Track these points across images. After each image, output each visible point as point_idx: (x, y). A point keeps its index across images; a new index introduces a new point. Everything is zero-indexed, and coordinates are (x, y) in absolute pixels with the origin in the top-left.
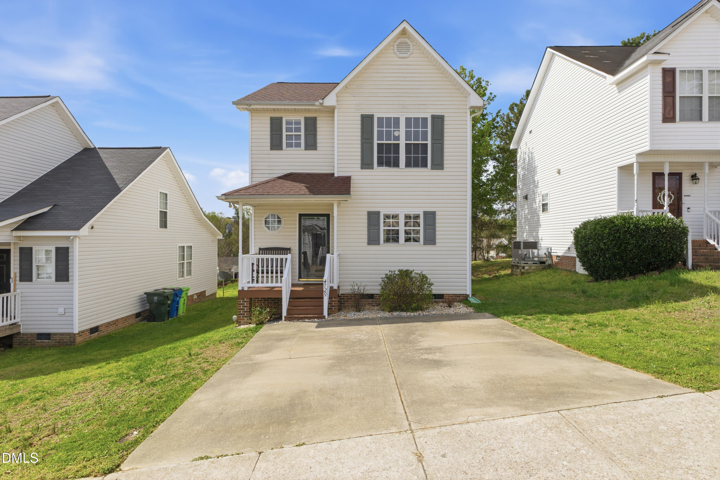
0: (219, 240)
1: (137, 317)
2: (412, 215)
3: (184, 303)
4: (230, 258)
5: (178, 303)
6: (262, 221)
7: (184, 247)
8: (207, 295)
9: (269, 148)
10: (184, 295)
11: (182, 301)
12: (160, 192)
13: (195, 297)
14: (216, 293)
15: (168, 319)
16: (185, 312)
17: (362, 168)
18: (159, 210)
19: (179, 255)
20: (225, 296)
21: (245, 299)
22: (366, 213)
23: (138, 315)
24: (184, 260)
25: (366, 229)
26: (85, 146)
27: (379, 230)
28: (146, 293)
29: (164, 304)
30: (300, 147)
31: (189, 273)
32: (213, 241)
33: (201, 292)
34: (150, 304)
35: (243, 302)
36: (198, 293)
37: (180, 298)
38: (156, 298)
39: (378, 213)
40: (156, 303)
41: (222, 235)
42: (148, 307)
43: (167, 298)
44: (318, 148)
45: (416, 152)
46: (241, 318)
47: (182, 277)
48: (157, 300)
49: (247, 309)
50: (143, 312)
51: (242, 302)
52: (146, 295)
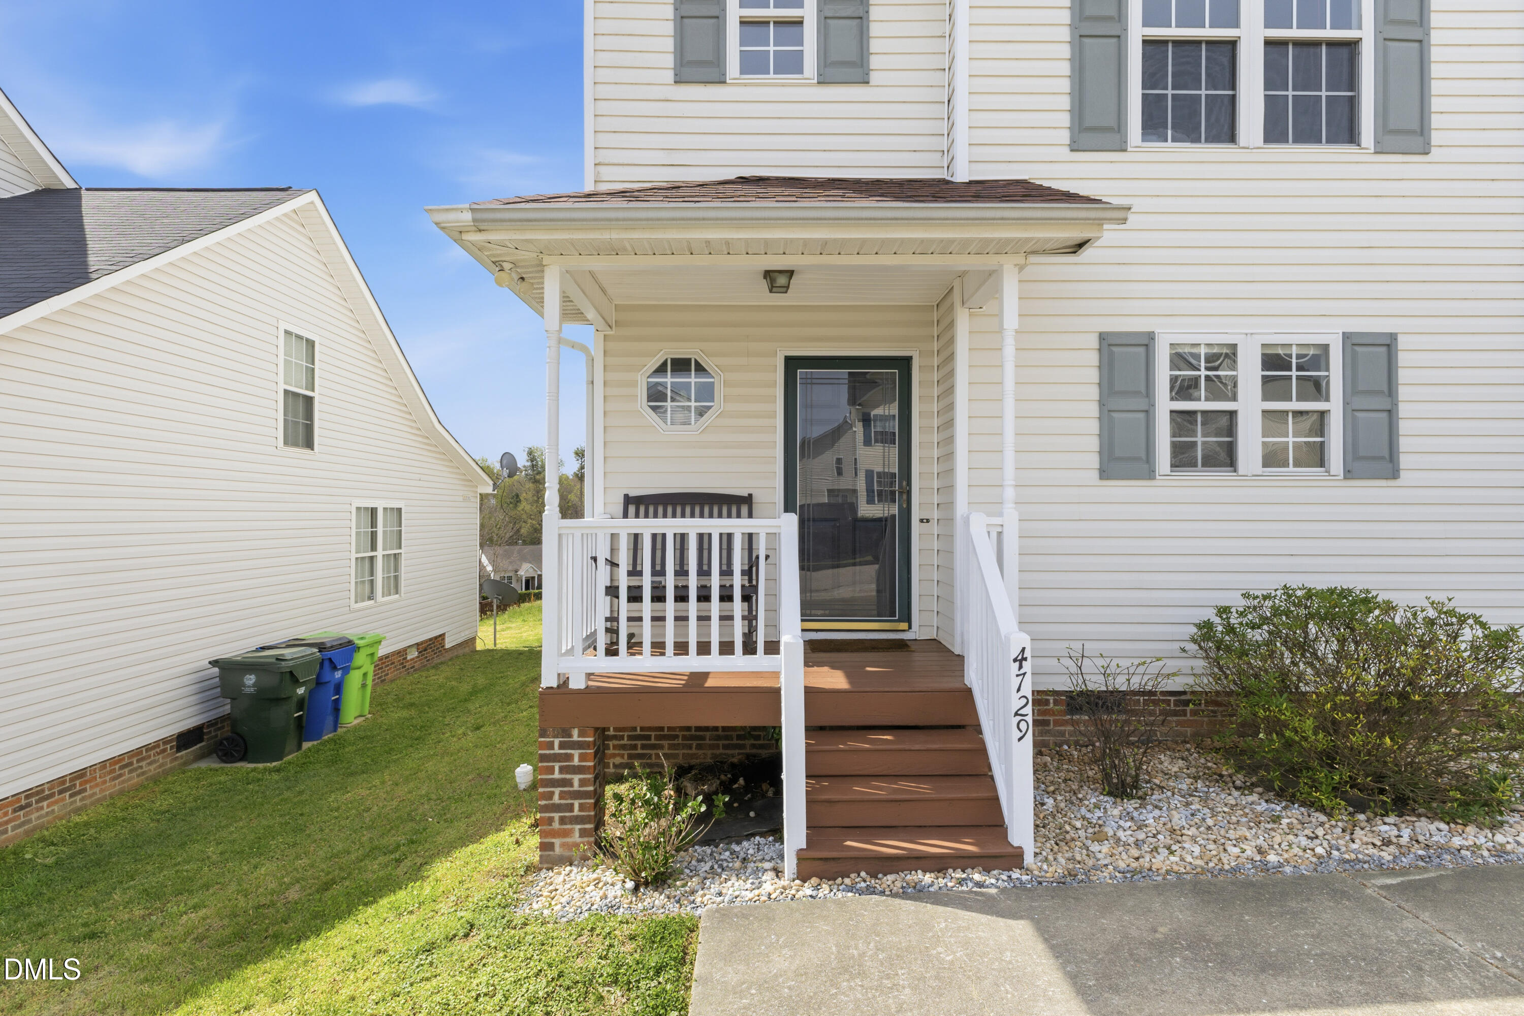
0: (483, 497)
1: (179, 748)
2: (1294, 351)
3: (364, 686)
4: (517, 548)
5: (339, 688)
6: (634, 384)
7: (373, 511)
8: (447, 646)
9: (669, 76)
10: (360, 659)
11: (354, 680)
12: (287, 332)
13: (413, 654)
14: (473, 640)
15: (299, 747)
16: (366, 712)
17: (1075, 147)
18: (282, 387)
19: (358, 534)
20: (499, 647)
21: (575, 732)
22: (1094, 342)
23: (185, 739)
24: (374, 548)
25: (1093, 409)
26: (41, 183)
27: (1149, 413)
28: (214, 663)
29: (278, 700)
30: (800, 70)
31: (394, 585)
32: (466, 499)
33: (430, 640)
34: (233, 699)
35: (562, 746)
36: (422, 643)
37: (346, 670)
38: (250, 680)
39: (1147, 342)
40: (250, 695)
41: (491, 483)
42: (227, 709)
43: (293, 678)
44: (874, 77)
45: (1307, 79)
46: (556, 825)
47: (371, 598)
48: (254, 685)
49: (582, 783)
50: (211, 724)
51: (557, 750)
52: (216, 670)
